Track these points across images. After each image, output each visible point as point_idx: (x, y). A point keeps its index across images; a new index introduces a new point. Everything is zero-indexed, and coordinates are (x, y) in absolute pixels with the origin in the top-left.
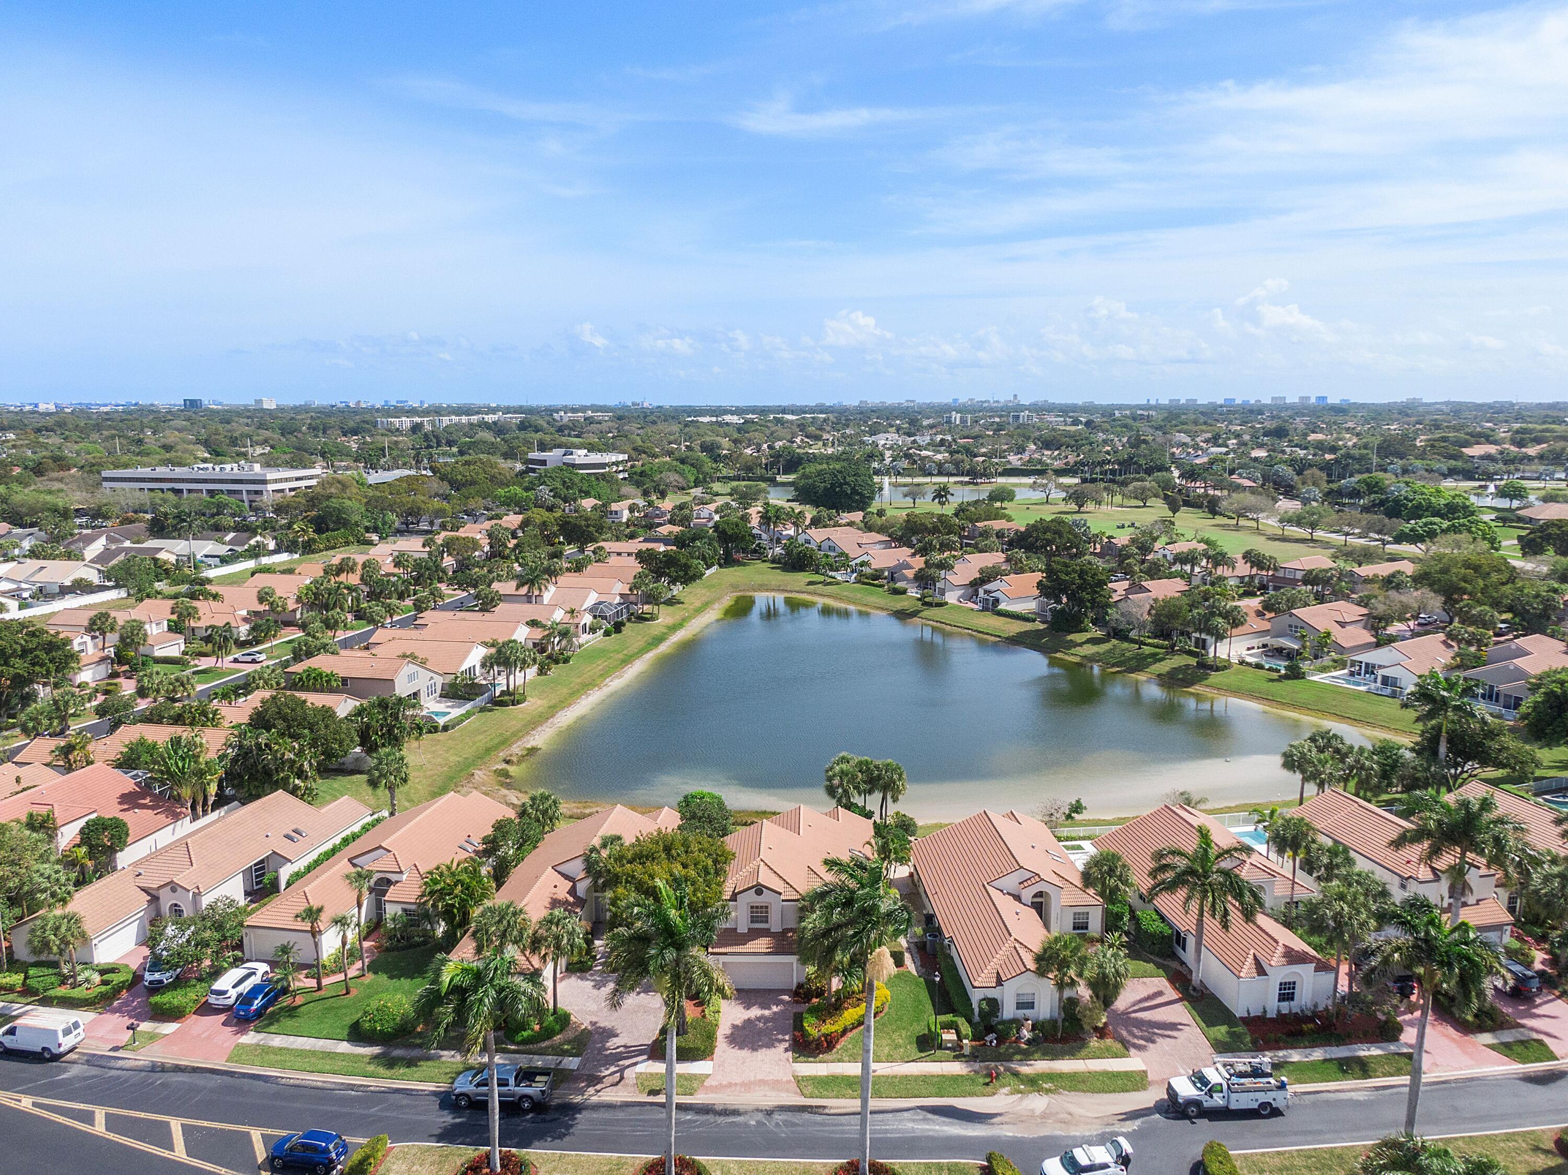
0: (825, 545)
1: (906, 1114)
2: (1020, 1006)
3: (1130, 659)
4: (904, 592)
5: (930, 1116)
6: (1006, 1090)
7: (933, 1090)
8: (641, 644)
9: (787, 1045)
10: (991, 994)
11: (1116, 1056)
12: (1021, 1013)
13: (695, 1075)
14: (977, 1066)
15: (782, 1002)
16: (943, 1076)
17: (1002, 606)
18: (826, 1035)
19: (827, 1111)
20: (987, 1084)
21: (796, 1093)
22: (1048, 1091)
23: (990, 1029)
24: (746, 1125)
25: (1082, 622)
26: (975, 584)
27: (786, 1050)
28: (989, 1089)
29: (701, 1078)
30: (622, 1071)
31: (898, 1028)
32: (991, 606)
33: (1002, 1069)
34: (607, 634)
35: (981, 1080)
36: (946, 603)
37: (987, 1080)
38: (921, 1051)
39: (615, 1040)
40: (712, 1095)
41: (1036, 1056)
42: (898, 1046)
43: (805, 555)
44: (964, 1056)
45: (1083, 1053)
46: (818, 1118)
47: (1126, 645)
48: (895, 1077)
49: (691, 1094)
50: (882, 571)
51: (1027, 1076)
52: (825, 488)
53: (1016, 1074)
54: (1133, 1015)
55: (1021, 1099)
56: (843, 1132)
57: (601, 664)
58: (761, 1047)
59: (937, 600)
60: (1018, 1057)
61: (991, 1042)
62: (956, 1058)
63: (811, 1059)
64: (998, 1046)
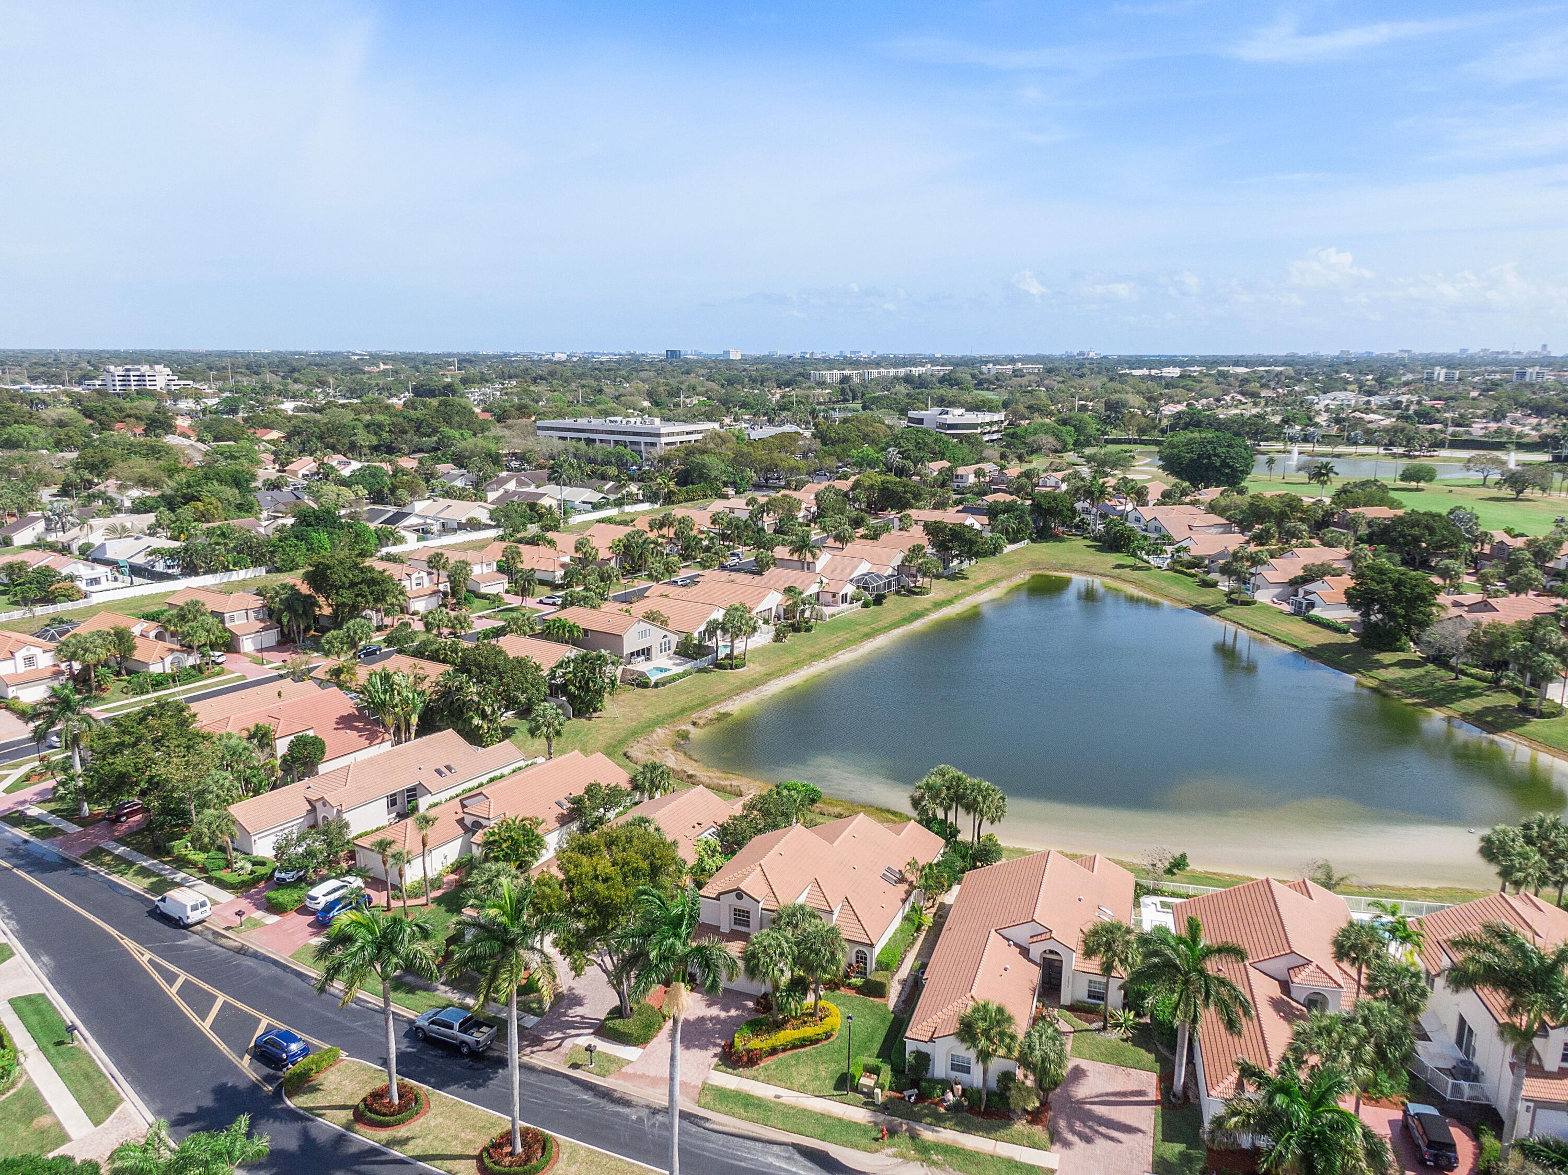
0: (1152, 525)
1: (776, 1148)
2: (954, 1067)
3: (1438, 690)
4: (1214, 585)
5: (797, 1156)
6: (890, 1151)
7: (820, 1131)
8: (897, 618)
9: (719, 1050)
10: (924, 1048)
11: (1034, 1146)
13: (619, 1059)
14: (881, 1118)
15: (744, 1008)
16: (840, 1120)
17: (1315, 612)
18: (749, 1051)
19: (707, 1125)
20: (876, 1140)
21: (693, 1099)
22: (934, 1163)
23: (915, 1084)
24: (627, 1118)
25: (1399, 640)
26: (1295, 583)
27: (715, 1055)
28: (876, 1145)
29: (621, 1063)
30: (563, 1039)
31: (831, 1060)
32: (1303, 612)
33: (905, 1127)
34: (866, 605)
35: (874, 1134)
36: (1254, 603)
37: (880, 1136)
38: (835, 1089)
39: (578, 1010)
40: (621, 1082)
41: (948, 1124)
42: (817, 1078)
43: (1122, 535)
44: (873, 1104)
45: (1002, 1133)
46: (694, 1129)
47: (1442, 673)
48: (793, 1108)
49: (604, 1076)
50: (1202, 558)
51: (923, 1142)
52: (1192, 460)
53: (914, 1136)
54: (1088, 1106)
55: (898, 1165)
56: (704, 1149)
57: (842, 635)
58: (695, 1046)
59: (1243, 597)
60: (929, 1120)
61: (910, 1097)
62: (866, 1104)
63: (730, 1070)
64: (916, 1102)
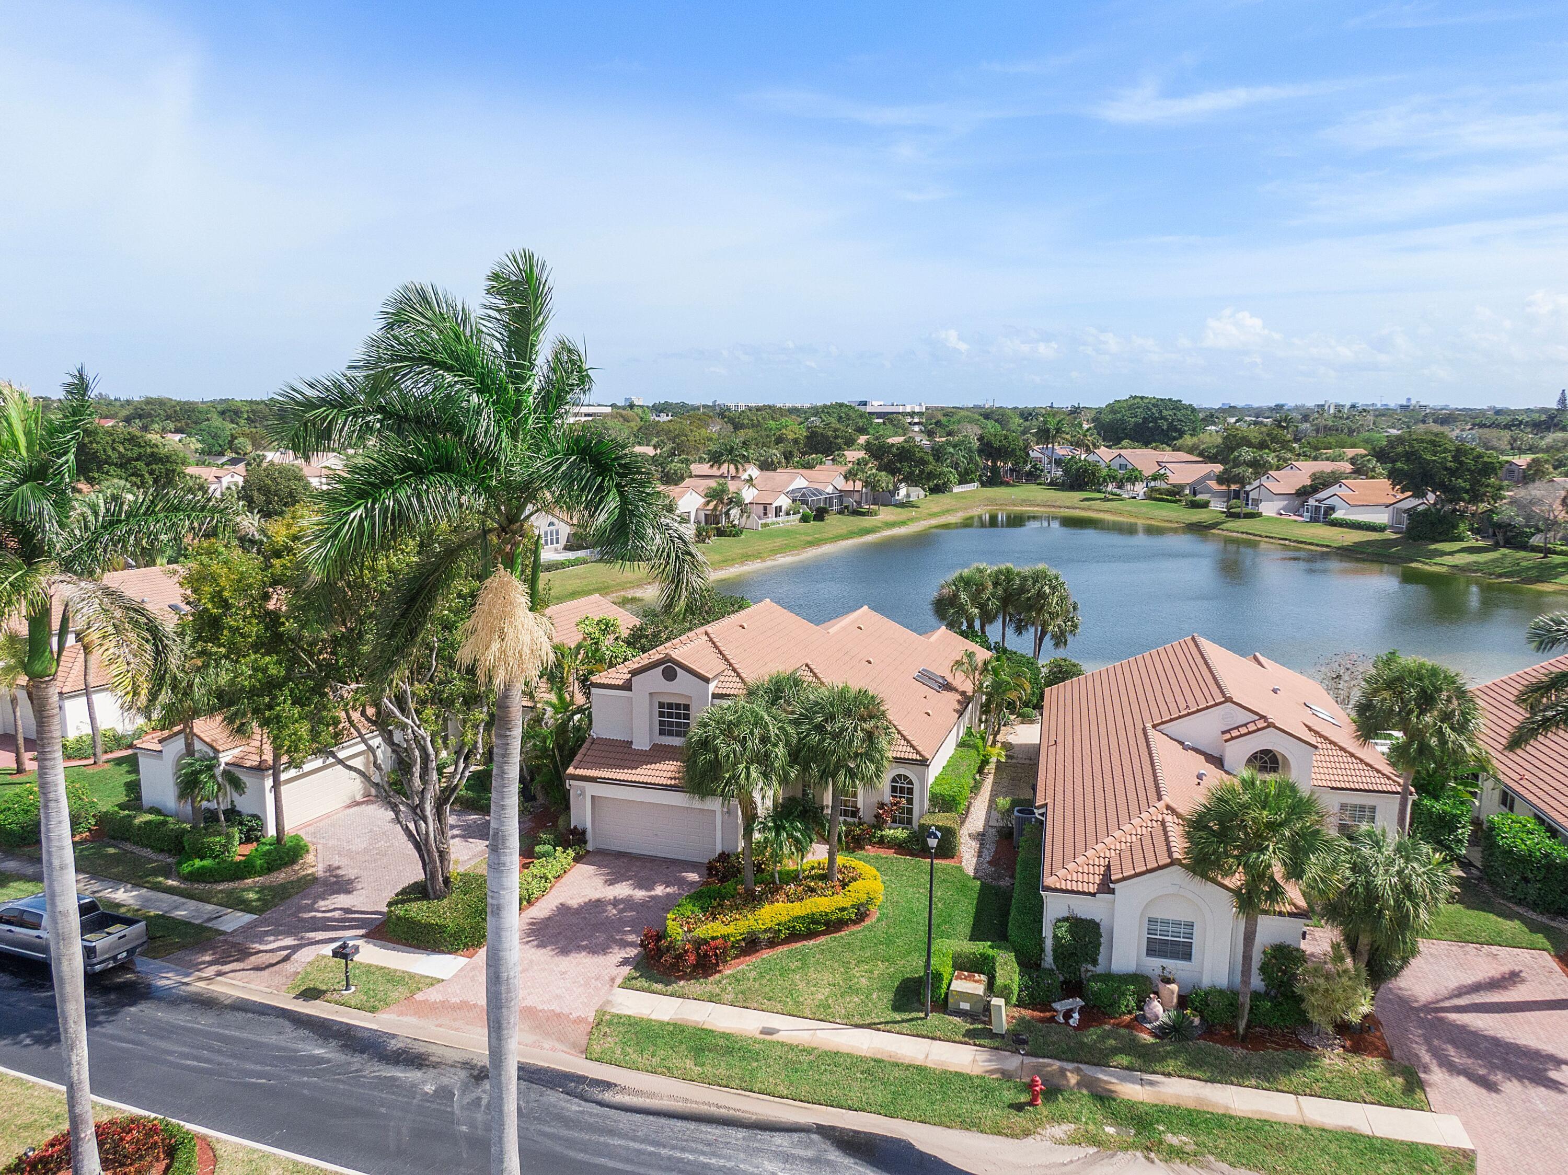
0: (1115, 465)
1: (780, 1140)
2: (1155, 948)
3: (1529, 569)
4: (1205, 505)
5: (834, 1155)
6: (1061, 1130)
7: (879, 1095)
8: (845, 531)
9: (632, 952)
10: (1086, 909)
11: (1388, 1101)
12: (1154, 965)
13: (412, 976)
14: (1013, 1062)
15: (681, 882)
16: (920, 1069)
17: (1338, 515)
18: (699, 943)
19: (608, 1096)
20: (1019, 1107)
21: (574, 1046)
22: (1175, 1153)
23: (1073, 988)
24: (412, 1089)
25: (1455, 527)
26: (1303, 493)
27: (625, 962)
28: (1020, 1120)
29: (413, 983)
30: (294, 949)
31: (875, 958)
32: (1324, 516)
33: (1073, 1079)
34: (805, 519)
35: (1009, 1096)
36: (1259, 515)
37: (1024, 1098)
38: (897, 1008)
39: (343, 900)
40: (412, 1020)
41: (1171, 1065)
42: (852, 990)
43: (1086, 471)
44: (992, 1035)
45: (1298, 1078)
46: (574, 1106)
47: (1522, 554)
48: (809, 1051)
49: (373, 1009)
50: (1182, 487)
51: (1131, 1106)
53: (1103, 1097)
54: (1453, 1016)
55: (1089, 1162)
56: (601, 1150)
58: (580, 949)
59: (1249, 509)
60: (1125, 1060)
61: (1068, 1015)
62: (971, 1036)
63: (659, 986)
64: (1080, 1028)
